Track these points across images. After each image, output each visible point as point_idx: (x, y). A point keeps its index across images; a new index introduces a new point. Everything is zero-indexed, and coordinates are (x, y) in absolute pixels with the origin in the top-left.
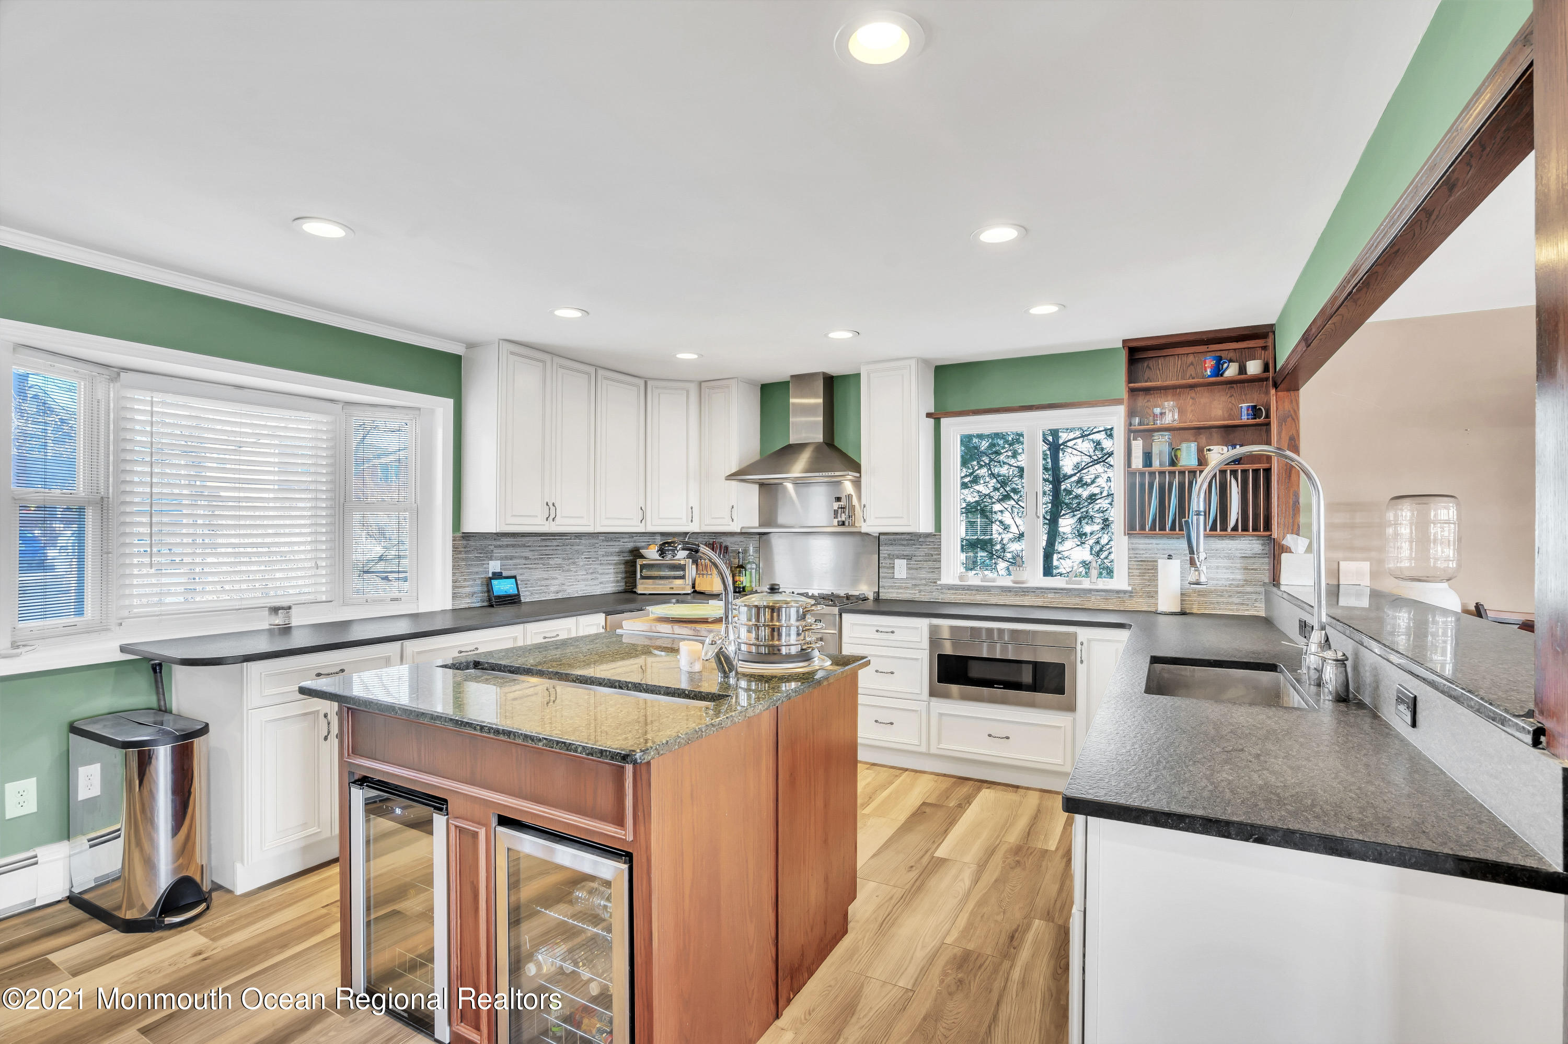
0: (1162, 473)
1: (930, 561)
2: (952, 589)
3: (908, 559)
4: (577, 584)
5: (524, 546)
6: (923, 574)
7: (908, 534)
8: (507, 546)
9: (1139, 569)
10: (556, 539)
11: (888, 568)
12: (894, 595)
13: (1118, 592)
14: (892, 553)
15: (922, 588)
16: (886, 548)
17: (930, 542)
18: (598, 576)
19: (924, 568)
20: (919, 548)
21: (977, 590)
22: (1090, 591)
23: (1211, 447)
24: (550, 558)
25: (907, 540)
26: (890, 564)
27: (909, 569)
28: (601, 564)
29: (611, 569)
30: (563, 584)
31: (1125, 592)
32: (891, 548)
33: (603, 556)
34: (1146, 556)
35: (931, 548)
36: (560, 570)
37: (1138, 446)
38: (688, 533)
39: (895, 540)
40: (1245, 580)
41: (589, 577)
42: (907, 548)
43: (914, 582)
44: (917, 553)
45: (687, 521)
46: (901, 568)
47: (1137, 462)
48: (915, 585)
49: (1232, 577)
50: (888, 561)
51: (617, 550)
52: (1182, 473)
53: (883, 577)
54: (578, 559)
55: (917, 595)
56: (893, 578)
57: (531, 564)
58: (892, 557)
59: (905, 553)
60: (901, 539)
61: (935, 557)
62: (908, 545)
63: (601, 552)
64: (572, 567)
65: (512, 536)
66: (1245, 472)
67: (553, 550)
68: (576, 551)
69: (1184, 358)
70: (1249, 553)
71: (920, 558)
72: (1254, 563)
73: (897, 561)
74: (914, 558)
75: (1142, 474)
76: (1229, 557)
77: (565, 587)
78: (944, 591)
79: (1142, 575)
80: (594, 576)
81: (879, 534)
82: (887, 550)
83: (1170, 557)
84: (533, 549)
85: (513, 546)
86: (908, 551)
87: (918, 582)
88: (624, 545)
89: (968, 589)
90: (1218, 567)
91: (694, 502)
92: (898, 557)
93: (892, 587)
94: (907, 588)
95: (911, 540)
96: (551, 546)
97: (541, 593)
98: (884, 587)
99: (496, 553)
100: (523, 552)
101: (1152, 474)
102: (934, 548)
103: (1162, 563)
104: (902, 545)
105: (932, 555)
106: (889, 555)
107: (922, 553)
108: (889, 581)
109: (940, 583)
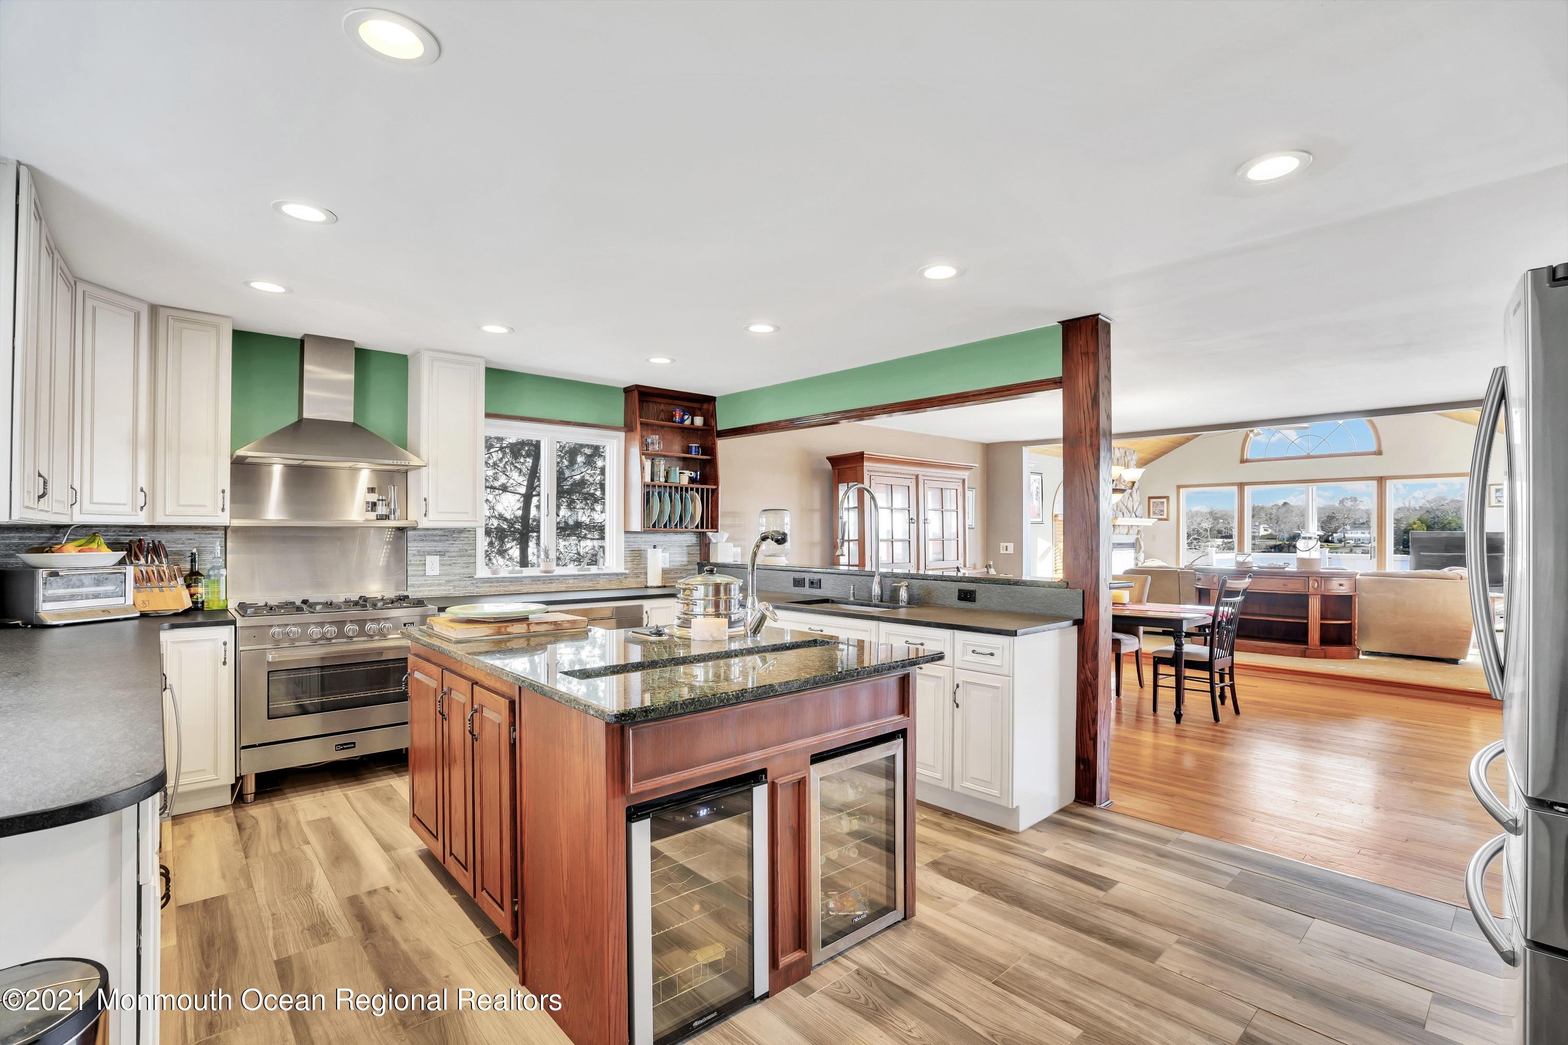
0: (660, 486)
1: (464, 556)
2: (487, 582)
3: (440, 555)
6: (457, 570)
7: (441, 529)
9: (631, 557)
11: (418, 565)
12: (426, 593)
13: (617, 574)
14: (423, 549)
15: (456, 583)
16: (416, 544)
17: (464, 537)
19: (459, 563)
20: (453, 544)
21: (510, 582)
22: (599, 575)
23: (684, 471)
25: (439, 536)
26: (420, 561)
27: (442, 565)
31: (622, 574)
32: (421, 544)
34: (635, 547)
35: (466, 544)
37: (648, 464)
39: (425, 536)
40: (688, 562)
42: (440, 544)
43: (447, 578)
44: (451, 549)
45: (133, 509)
46: (433, 565)
47: (648, 479)
48: (449, 581)
49: (682, 559)
50: (419, 558)
52: (671, 487)
53: (412, 576)
55: (452, 591)
56: (425, 575)
58: (423, 554)
59: (438, 549)
60: (432, 535)
61: (469, 552)
62: (440, 541)
66: (703, 490)
69: (658, 405)
70: (689, 543)
71: (454, 554)
72: (693, 550)
73: (429, 558)
74: (447, 554)
75: (648, 486)
76: (680, 546)
78: (480, 585)
79: (632, 561)
82: (417, 547)
83: (655, 547)
86: (440, 547)
87: (451, 578)
89: (502, 582)
90: (674, 554)
91: (143, 482)
92: (429, 553)
93: (422, 585)
94: (440, 585)
95: (444, 535)
98: (413, 585)
101: (654, 486)
102: (469, 544)
103: (650, 551)
104: (434, 541)
105: (466, 550)
106: (419, 551)
107: (457, 549)
108: (420, 578)
109: (476, 577)
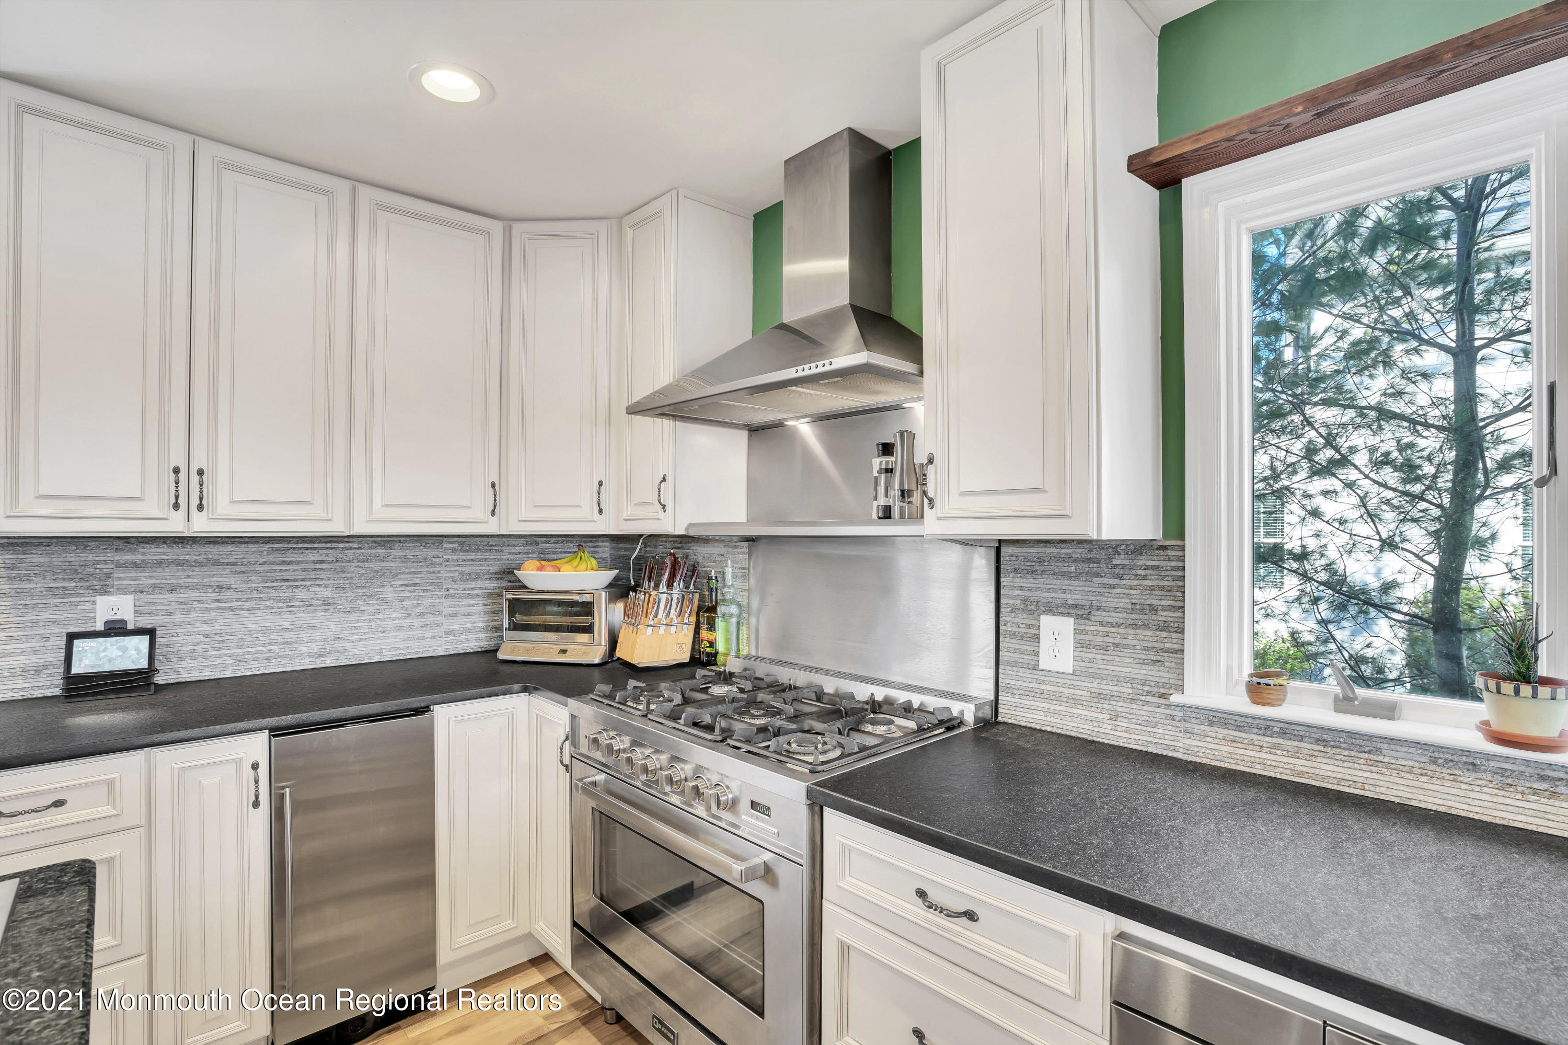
1: (1147, 626)
2: (1225, 724)
3: (1079, 617)
4: (379, 638)
5: (216, 563)
6: (1128, 666)
7: (1081, 542)
8: (160, 563)
10: (315, 549)
11: (1023, 638)
12: (1043, 718)
14: (1034, 596)
15: (1120, 708)
16: (1018, 582)
17: (1147, 568)
18: (439, 619)
19: (1129, 647)
20: (1113, 587)
21: (1318, 741)
24: (297, 587)
25: (1075, 560)
26: (1028, 626)
27: (1081, 645)
28: (446, 597)
29: (478, 606)
30: (339, 639)
32: (1030, 582)
33: (454, 580)
35: (1152, 588)
36: (327, 610)
38: (641, 536)
39: (1041, 560)
41: (416, 622)
42: (1076, 584)
43: (1095, 686)
44: (1109, 601)
45: (592, 512)
46: (1058, 642)
48: (1100, 696)
50: (1023, 619)
51: (492, 569)
53: (1008, 663)
54: (382, 586)
55: (1107, 728)
56: (1035, 667)
57: (238, 600)
58: (1033, 608)
59: (1072, 598)
60: (1057, 558)
61: (1163, 615)
62: (1078, 575)
63: (445, 573)
64: (365, 605)
65: (175, 543)
67: (304, 570)
68: (377, 571)
71: (1115, 617)
73: (1048, 622)
74: (1097, 616)
77: (342, 645)
78: (1199, 728)
80: (429, 619)
81: (1000, 541)
82: (1021, 588)
84: (238, 568)
85: (179, 564)
86: (1078, 592)
87: (1107, 689)
88: (513, 559)
89: (1283, 734)
91: (604, 471)
92: (1051, 609)
93: (1031, 693)
94: (1075, 701)
95: (1089, 560)
96: (298, 563)
97: (268, 659)
98: (1009, 689)
99: (120, 579)
100: (212, 576)
102: (1162, 588)
104: (1064, 575)
105: (1154, 610)
106: (1025, 601)
107: (1124, 603)
108: (1027, 674)
109: (1175, 698)
